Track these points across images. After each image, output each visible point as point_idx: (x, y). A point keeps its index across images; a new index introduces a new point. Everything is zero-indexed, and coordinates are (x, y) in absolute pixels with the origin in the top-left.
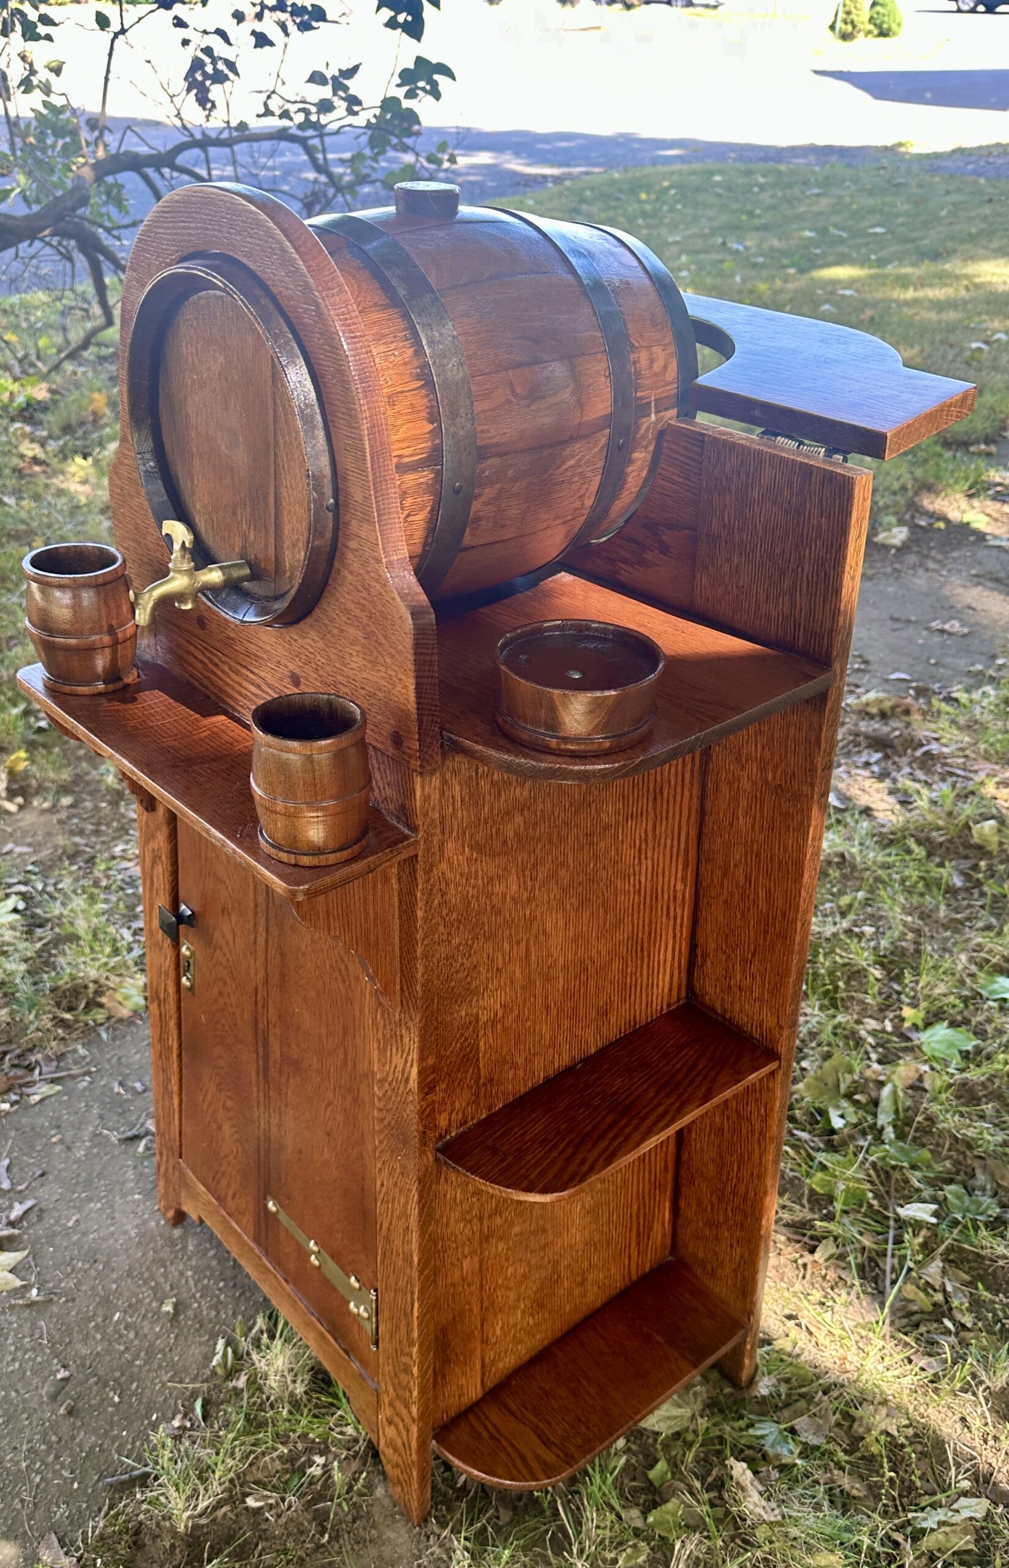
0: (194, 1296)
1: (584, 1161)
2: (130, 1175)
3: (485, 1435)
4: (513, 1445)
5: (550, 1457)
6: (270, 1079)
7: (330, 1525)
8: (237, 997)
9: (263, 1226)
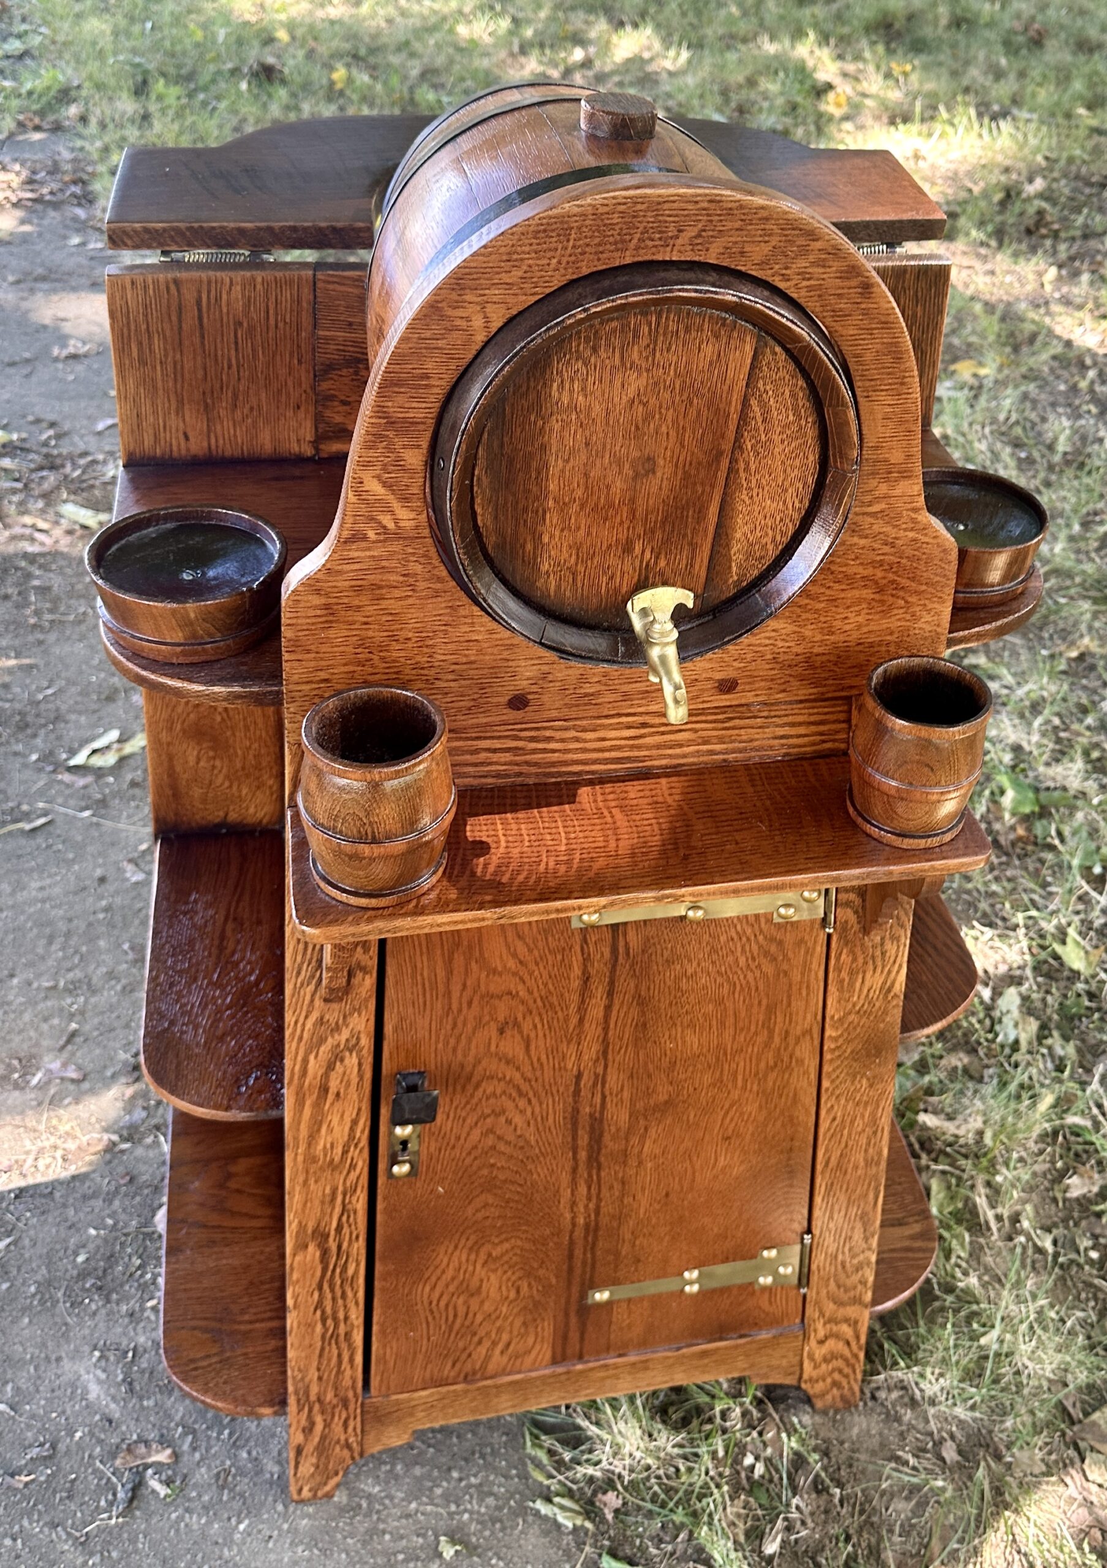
0: (451, 1515)
6: (602, 1159)
7: (827, 1481)
8: (529, 1112)
9: (574, 1336)
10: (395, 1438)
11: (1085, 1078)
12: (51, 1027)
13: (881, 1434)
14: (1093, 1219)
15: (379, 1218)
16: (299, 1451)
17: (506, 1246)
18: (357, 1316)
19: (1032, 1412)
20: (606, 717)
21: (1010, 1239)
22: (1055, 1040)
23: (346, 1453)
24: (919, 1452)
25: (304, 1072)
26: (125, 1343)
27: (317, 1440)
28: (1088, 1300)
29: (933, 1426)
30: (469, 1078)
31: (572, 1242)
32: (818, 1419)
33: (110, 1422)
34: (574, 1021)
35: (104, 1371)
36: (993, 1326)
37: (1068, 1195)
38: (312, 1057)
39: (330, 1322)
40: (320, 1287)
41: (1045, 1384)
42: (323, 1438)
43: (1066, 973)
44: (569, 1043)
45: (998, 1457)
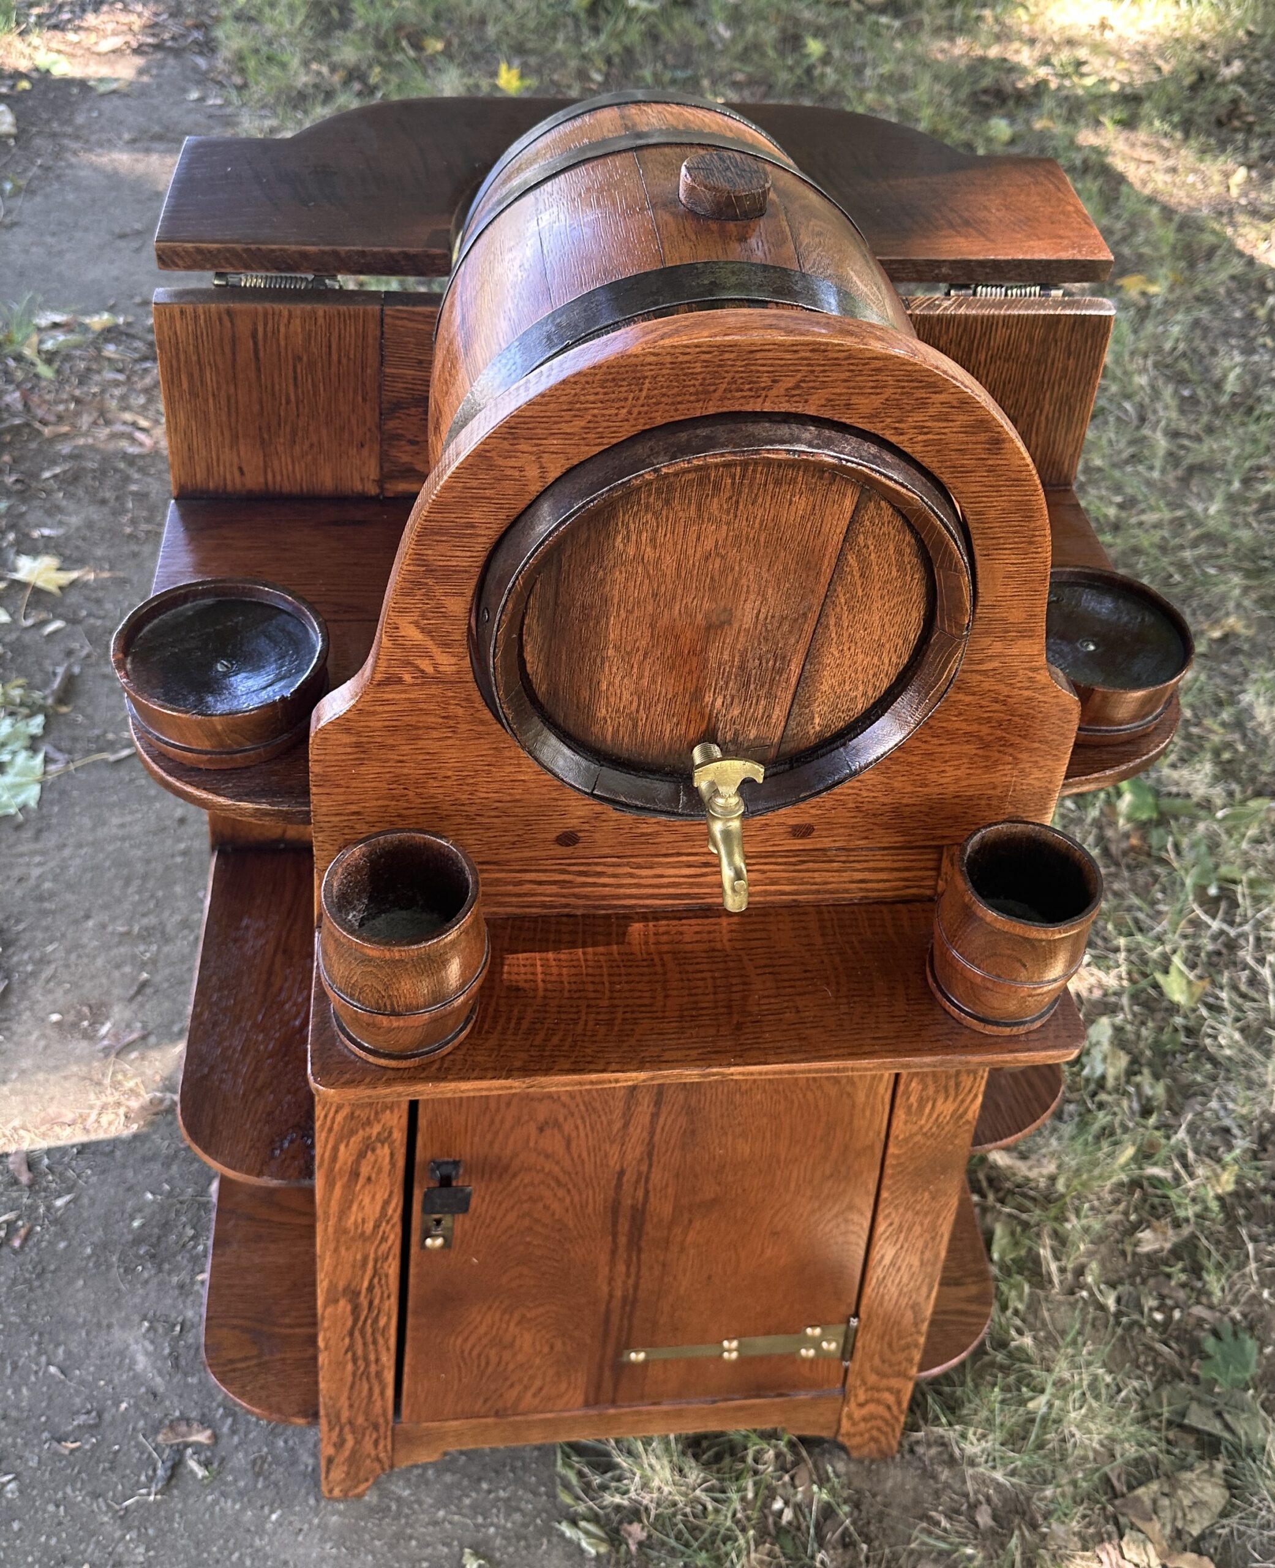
0: (477, 1527)
2: (231, 1506)
6: (643, 1244)
7: (856, 1536)
8: (568, 1200)
9: (608, 1385)
10: (425, 1456)
11: (1172, 1121)
12: (124, 975)
13: (915, 1489)
14: (1162, 1278)
15: (412, 1280)
16: (330, 1461)
17: (541, 1310)
18: (388, 1360)
19: (1074, 1483)
20: (666, 855)
21: (1072, 1293)
22: (1145, 1079)
23: (377, 1465)
24: (952, 1513)
25: (334, 1158)
26: (174, 1315)
27: (347, 1453)
28: (1146, 1364)
29: (970, 1487)
30: (506, 1168)
31: (608, 1312)
32: (853, 1467)
33: (155, 1395)
34: (618, 1125)
35: (152, 1342)
36: (1042, 1391)
37: (1139, 1250)
38: (342, 1148)
39: (361, 1363)
40: (351, 1334)
41: (1091, 1455)
42: (354, 1452)
43: (1164, 1004)
44: (612, 1142)
45: (1034, 1526)
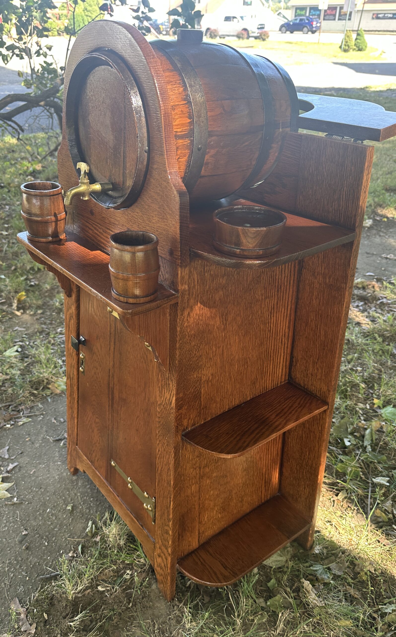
0: (80, 503)
1: (245, 442)
2: (57, 454)
3: (199, 563)
4: (210, 567)
5: (227, 573)
6: (114, 408)
9: (109, 473)
34: (109, 347)
44: (108, 355)
